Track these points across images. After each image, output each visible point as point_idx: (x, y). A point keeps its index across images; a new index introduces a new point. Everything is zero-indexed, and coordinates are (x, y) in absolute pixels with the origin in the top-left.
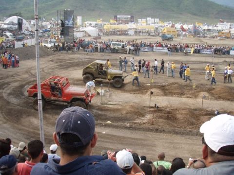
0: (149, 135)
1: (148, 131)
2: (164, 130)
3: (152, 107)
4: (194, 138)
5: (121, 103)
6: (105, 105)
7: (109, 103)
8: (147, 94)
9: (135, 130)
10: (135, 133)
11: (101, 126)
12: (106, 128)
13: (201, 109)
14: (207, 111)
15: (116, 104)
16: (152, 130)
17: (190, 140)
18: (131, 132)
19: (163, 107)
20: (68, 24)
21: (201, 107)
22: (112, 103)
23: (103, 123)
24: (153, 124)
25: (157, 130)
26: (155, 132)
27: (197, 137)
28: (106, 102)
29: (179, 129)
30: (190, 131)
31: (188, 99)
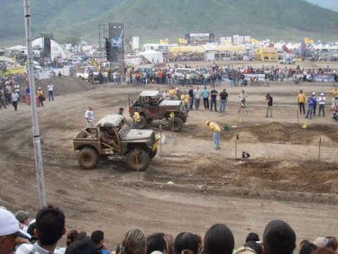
0: (234, 202)
1: (232, 196)
2: (258, 194)
3: (239, 160)
4: (307, 205)
5: (190, 155)
6: (166, 158)
7: (172, 154)
8: (232, 141)
9: (212, 194)
10: (212, 199)
11: (157, 189)
12: (165, 192)
13: (318, 162)
14: (327, 164)
15: (182, 156)
16: (238, 194)
17: (301, 209)
18: (205, 199)
19: (257, 159)
20: (115, 44)
21: (317, 157)
22: (176, 154)
23: (161, 184)
24: (240, 185)
25: (246, 194)
26: (243, 197)
27: (313, 204)
28: (168, 152)
29: (283, 192)
30: (301, 196)
31: (297, 146)
